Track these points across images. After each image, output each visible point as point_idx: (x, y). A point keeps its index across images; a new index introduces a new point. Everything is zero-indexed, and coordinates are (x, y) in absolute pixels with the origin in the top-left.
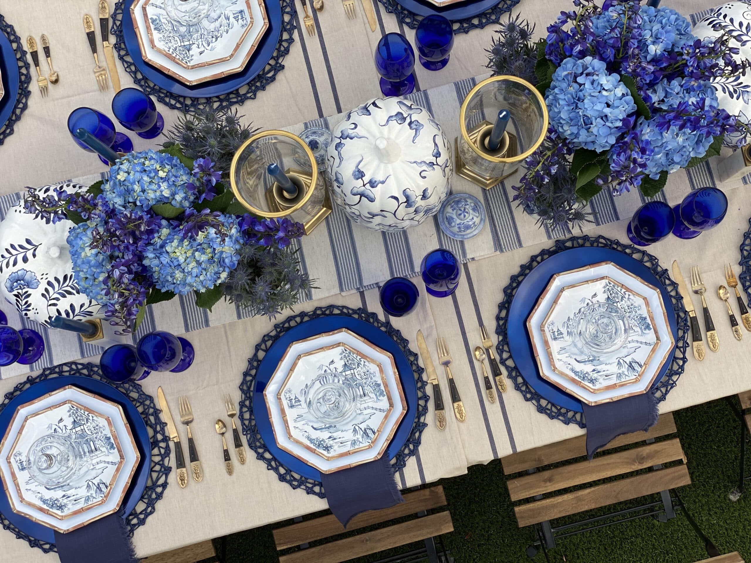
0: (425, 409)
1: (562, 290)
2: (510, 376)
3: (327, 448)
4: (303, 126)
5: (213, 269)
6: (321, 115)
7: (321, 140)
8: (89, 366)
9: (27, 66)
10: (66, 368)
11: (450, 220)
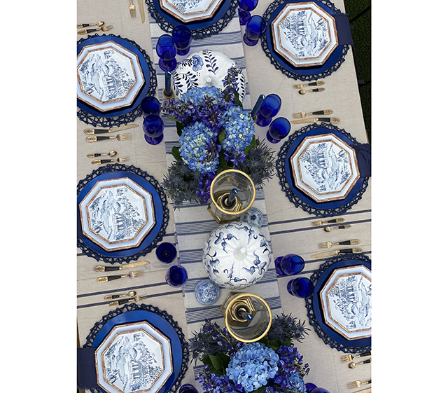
0: (107, 261)
1: (161, 343)
2: (118, 309)
3: (93, 207)
4: (265, 214)
5: (189, 156)
6: (270, 224)
7: (256, 222)
8: (154, 92)
9: (309, 80)
10: (154, 81)
11: (206, 286)
